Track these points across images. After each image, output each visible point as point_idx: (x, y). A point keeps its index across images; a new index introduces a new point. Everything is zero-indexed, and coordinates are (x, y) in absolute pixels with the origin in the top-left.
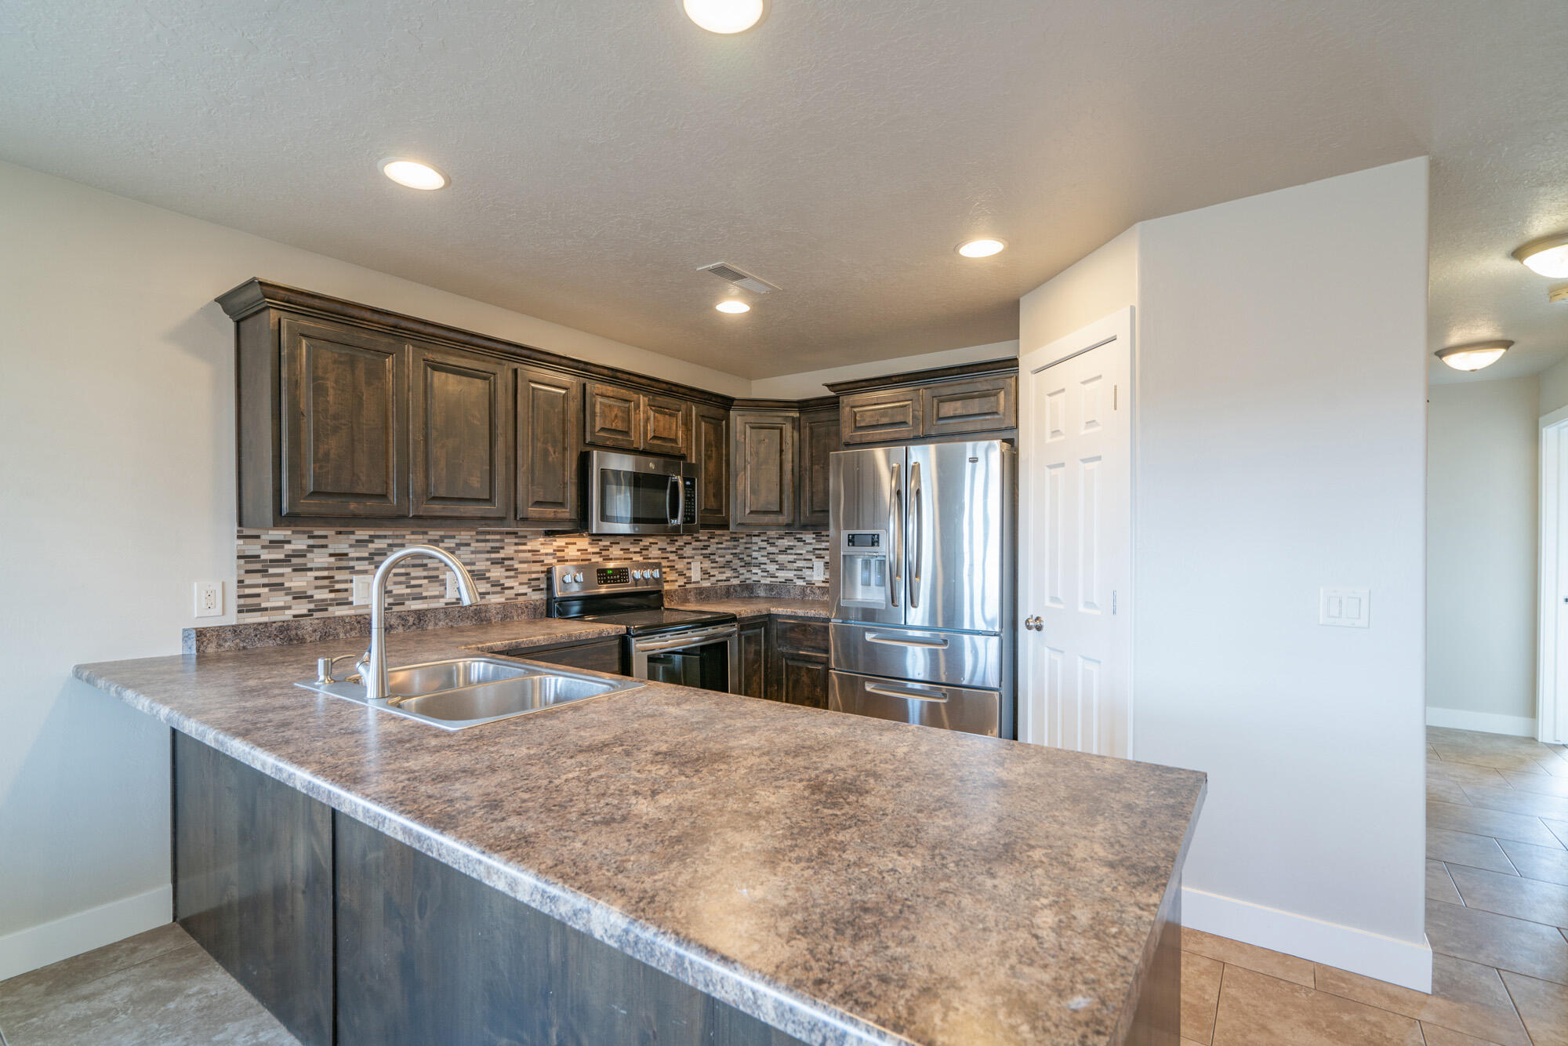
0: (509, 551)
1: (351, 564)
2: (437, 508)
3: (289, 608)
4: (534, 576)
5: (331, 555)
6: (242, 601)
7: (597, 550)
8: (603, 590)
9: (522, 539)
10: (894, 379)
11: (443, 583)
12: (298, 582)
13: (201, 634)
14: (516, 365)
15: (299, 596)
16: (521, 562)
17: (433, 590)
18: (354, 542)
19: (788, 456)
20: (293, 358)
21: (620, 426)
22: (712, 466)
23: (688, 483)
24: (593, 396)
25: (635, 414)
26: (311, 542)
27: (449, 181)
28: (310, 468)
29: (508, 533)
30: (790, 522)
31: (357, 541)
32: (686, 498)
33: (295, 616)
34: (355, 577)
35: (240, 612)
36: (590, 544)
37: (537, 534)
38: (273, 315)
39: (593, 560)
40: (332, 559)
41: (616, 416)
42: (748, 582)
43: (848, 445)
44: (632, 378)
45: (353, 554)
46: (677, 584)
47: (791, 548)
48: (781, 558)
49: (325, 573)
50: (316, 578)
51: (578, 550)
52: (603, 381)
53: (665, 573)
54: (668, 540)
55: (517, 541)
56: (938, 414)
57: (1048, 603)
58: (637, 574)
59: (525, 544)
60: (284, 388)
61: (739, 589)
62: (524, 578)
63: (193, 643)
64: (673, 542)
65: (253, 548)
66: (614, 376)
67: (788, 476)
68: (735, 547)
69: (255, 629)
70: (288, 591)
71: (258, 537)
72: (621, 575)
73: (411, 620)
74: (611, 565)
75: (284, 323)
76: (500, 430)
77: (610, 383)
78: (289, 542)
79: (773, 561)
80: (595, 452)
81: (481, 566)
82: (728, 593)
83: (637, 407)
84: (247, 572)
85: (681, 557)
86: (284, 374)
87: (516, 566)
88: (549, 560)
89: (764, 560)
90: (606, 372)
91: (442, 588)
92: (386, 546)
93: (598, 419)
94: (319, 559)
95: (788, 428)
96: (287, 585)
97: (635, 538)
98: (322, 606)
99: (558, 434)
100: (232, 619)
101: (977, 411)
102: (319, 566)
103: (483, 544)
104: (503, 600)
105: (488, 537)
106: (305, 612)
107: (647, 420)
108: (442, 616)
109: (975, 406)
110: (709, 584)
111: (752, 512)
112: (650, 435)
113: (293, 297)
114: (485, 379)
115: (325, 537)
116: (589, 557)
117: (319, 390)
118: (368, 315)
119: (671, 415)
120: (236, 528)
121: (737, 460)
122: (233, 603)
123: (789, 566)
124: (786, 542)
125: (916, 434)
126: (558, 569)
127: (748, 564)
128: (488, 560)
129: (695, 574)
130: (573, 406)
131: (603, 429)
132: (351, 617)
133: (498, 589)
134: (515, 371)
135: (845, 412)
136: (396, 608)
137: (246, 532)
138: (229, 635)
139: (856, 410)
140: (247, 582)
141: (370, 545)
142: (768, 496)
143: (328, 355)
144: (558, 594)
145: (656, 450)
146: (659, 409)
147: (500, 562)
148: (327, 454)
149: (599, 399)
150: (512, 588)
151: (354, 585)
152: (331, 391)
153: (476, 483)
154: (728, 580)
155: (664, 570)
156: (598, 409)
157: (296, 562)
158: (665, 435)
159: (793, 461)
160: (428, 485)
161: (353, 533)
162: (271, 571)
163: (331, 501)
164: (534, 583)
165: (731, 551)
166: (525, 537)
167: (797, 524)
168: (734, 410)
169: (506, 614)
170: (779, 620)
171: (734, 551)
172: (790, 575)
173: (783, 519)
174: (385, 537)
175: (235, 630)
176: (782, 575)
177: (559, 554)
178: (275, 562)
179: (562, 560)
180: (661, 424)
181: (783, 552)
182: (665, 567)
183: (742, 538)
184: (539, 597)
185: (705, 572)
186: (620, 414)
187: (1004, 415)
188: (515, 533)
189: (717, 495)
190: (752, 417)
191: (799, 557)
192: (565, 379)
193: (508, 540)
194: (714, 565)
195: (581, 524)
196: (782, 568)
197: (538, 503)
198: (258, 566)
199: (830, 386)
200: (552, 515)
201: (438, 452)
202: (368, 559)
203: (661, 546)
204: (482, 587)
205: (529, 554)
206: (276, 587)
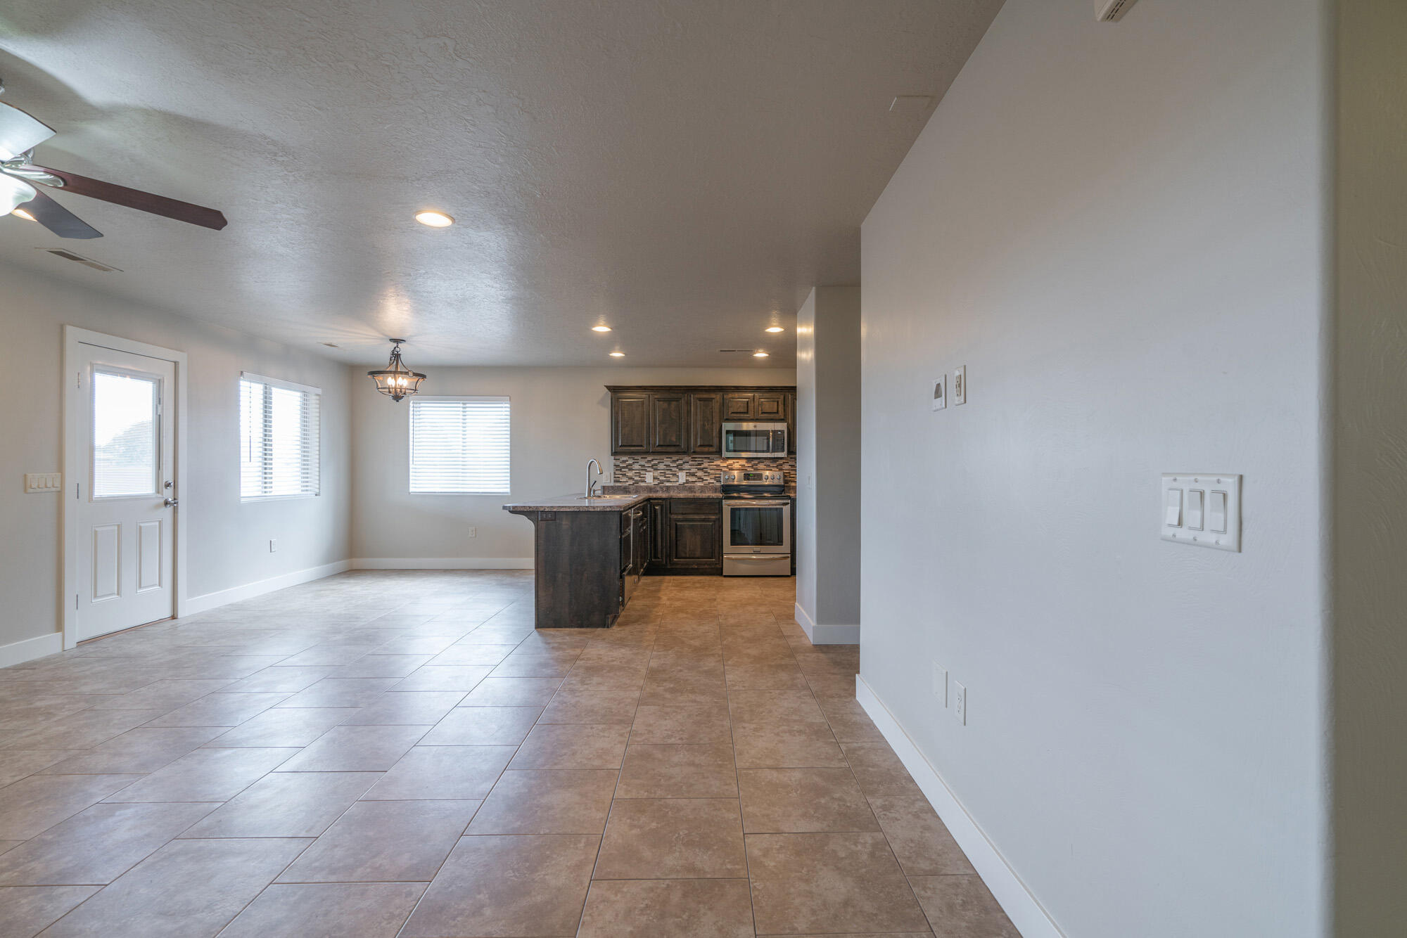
0: (706, 465)
1: (646, 468)
2: (651, 449)
3: (627, 482)
4: (716, 476)
7: (751, 465)
8: (745, 483)
11: (678, 477)
12: (630, 474)
13: (604, 487)
14: (690, 393)
15: (631, 478)
16: (711, 470)
17: (674, 479)
18: (646, 461)
21: (742, 410)
24: (726, 399)
25: (752, 403)
26: (634, 461)
28: (620, 438)
29: (706, 458)
31: (648, 461)
33: (629, 485)
34: (647, 473)
35: (614, 481)
36: (746, 462)
39: (748, 470)
40: (640, 467)
41: (739, 406)
45: (646, 465)
49: (639, 472)
50: (635, 473)
51: (740, 465)
55: (709, 461)
59: (714, 462)
62: (713, 476)
65: (618, 463)
66: (738, 389)
69: (618, 487)
70: (627, 477)
71: (619, 459)
72: (758, 477)
73: (664, 489)
75: (613, 395)
77: (738, 392)
78: (627, 461)
80: (724, 423)
81: (693, 471)
83: (753, 400)
84: (617, 470)
87: (708, 471)
92: (657, 463)
93: (730, 409)
94: (636, 466)
96: (627, 474)
98: (637, 482)
100: (612, 484)
102: (635, 469)
103: (694, 462)
104: (702, 485)
105: (696, 459)
107: (759, 405)
112: (760, 413)
114: (676, 402)
115: (638, 459)
117: (623, 414)
119: (774, 401)
120: (612, 456)
122: (613, 479)
128: (696, 468)
131: (733, 413)
132: (645, 486)
133: (701, 480)
134: (690, 396)
136: (661, 485)
137: (615, 458)
138: (611, 489)
140: (616, 473)
141: (652, 462)
145: (763, 418)
146: (765, 399)
147: (702, 469)
148: (625, 433)
150: (706, 480)
151: (646, 476)
152: (626, 414)
153: (674, 439)
156: (730, 404)
157: (629, 467)
158: (769, 411)
161: (646, 458)
162: (623, 470)
163: (626, 448)
164: (717, 479)
169: (702, 490)
174: (657, 459)
175: (613, 487)
177: (728, 467)
178: (624, 467)
180: (767, 406)
184: (719, 484)
186: (742, 405)
188: (709, 458)
193: (705, 460)
197: (701, 446)
198: (619, 468)
200: (707, 450)
201: (660, 429)
202: (652, 467)
203: (790, 463)
204: (694, 479)
205: (716, 466)
206: (624, 475)
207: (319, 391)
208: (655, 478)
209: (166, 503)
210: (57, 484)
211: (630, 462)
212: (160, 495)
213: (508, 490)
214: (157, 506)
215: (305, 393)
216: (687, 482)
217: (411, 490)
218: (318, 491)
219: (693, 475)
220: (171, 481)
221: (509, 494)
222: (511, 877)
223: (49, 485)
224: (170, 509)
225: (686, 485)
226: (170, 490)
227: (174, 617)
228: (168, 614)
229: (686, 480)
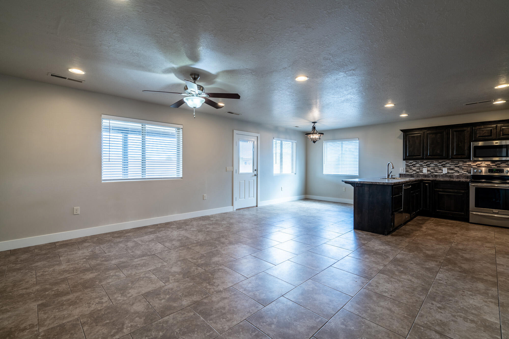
0: (461, 164)
1: (423, 166)
2: (430, 157)
3: (413, 172)
4: (469, 170)
5: (419, 165)
6: (406, 171)
11: (442, 170)
12: (414, 169)
13: (400, 174)
15: (414, 171)
16: (464, 167)
17: (440, 171)
18: (423, 163)
25: (494, 130)
26: (416, 163)
28: (408, 152)
29: (460, 161)
34: (423, 168)
36: (491, 163)
40: (420, 165)
41: (485, 132)
50: (417, 168)
51: (486, 165)
52: (479, 126)
55: (463, 162)
59: (466, 163)
62: (466, 170)
65: (408, 164)
69: (407, 175)
71: (408, 162)
72: (500, 171)
73: (434, 176)
77: (483, 125)
78: (413, 163)
80: (472, 143)
81: (452, 167)
83: (496, 128)
87: (463, 168)
91: (442, 171)
93: (478, 134)
94: (418, 165)
98: (418, 172)
100: (405, 173)
103: (453, 163)
104: (458, 174)
105: (454, 162)
106: (415, 173)
107: (501, 131)
112: (501, 135)
115: (418, 162)
117: (409, 142)
120: (404, 161)
128: (454, 166)
131: (479, 136)
132: (423, 174)
133: (457, 172)
136: (431, 174)
137: (406, 161)
138: (404, 175)
140: (407, 168)
141: (427, 163)
147: (458, 167)
148: (410, 150)
149: (478, 130)
150: (461, 172)
151: (423, 169)
152: (411, 142)
157: (414, 166)
161: (423, 161)
163: (411, 157)
164: (469, 172)
169: (458, 177)
174: (429, 162)
178: (411, 166)
179: (479, 167)
180: (507, 131)
184: (470, 174)
188: (463, 161)
192: (465, 128)
198: (408, 166)
201: (430, 148)
202: (427, 165)
204: (453, 172)
205: (468, 165)
206: (411, 169)
207: (296, 141)
208: (428, 171)
209: (255, 175)
210: (232, 170)
211: (414, 163)
212: (254, 173)
213: (358, 174)
214: (253, 176)
215: (292, 143)
216: (448, 173)
217: (324, 173)
218: (295, 173)
219: (452, 169)
220: (256, 169)
221: (358, 176)
222: (287, 318)
223: (231, 170)
224: (256, 177)
225: (447, 174)
226: (256, 171)
227: (257, 206)
228: (255, 205)
229: (448, 172)
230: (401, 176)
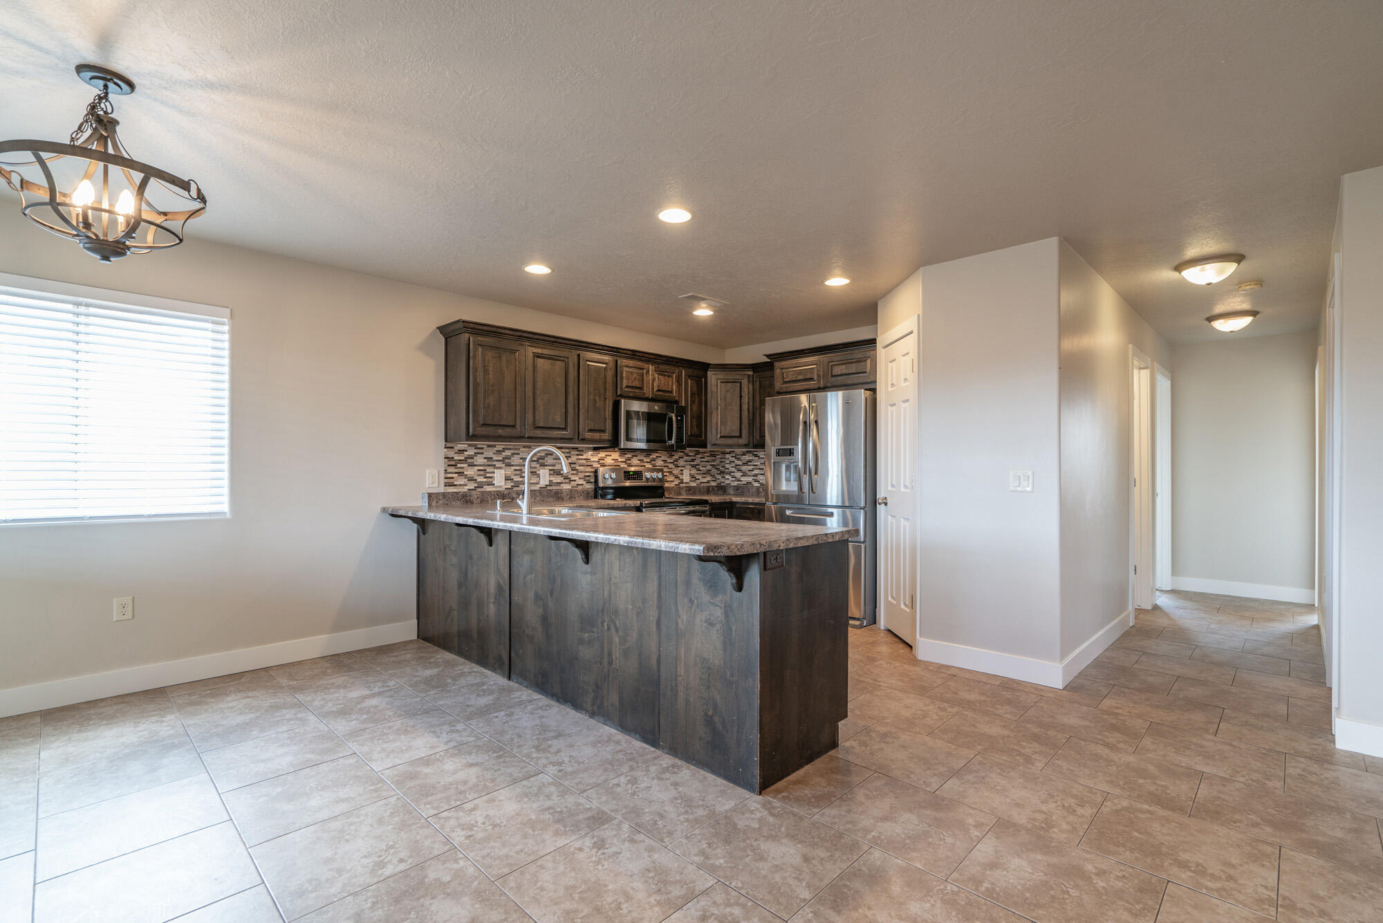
0: (574, 458)
1: (494, 463)
2: (539, 433)
3: (466, 485)
4: (587, 474)
5: (485, 458)
6: (446, 480)
7: (624, 460)
8: (628, 484)
9: (580, 451)
10: (806, 351)
11: (538, 476)
13: (430, 495)
14: (579, 352)
15: (471, 479)
16: (580, 466)
17: (533, 479)
18: (495, 452)
19: (745, 400)
20: (475, 356)
21: (637, 384)
22: (695, 407)
23: (679, 418)
24: (621, 367)
25: (647, 376)
26: (476, 451)
27: (553, 270)
28: (482, 412)
30: (746, 443)
31: (497, 451)
32: (677, 427)
33: (469, 490)
34: (496, 471)
35: (445, 486)
36: (619, 455)
37: (588, 449)
38: (467, 335)
39: (621, 466)
40: (485, 460)
41: (635, 379)
42: (722, 484)
43: (779, 393)
44: (645, 355)
45: (494, 458)
46: (674, 483)
47: (750, 461)
48: (744, 468)
49: (482, 468)
50: (478, 470)
51: (613, 459)
52: (627, 358)
53: (666, 476)
54: (668, 455)
55: (577, 453)
56: (831, 373)
57: (890, 488)
58: (648, 475)
59: (582, 455)
60: (471, 372)
61: (715, 488)
62: (582, 475)
63: (426, 499)
64: (671, 456)
65: (451, 454)
66: (634, 354)
67: (745, 414)
68: (714, 461)
69: (452, 495)
70: (466, 476)
71: (453, 448)
72: (638, 475)
74: (632, 469)
75: (471, 339)
76: (570, 390)
77: (632, 359)
78: (466, 451)
79: (739, 470)
80: (623, 400)
82: (709, 490)
83: (648, 372)
84: (449, 465)
85: (677, 466)
86: (471, 365)
87: (577, 468)
88: (596, 465)
89: (733, 469)
90: (629, 352)
91: (538, 479)
92: (510, 454)
93: (624, 380)
94: (480, 460)
95: (745, 382)
96: (465, 473)
97: (647, 452)
98: (480, 486)
99: (602, 391)
100: (442, 489)
101: (854, 371)
102: (480, 463)
104: (570, 487)
106: (473, 488)
107: (654, 379)
108: (538, 494)
109: (853, 368)
110: (695, 485)
111: (721, 437)
112: (655, 390)
113: (476, 327)
114: (563, 361)
115: (482, 448)
116: (619, 464)
117: (486, 372)
118: (507, 332)
119: (668, 376)
120: (444, 443)
121: (712, 403)
122: (443, 481)
123: (749, 473)
124: (747, 457)
125: (819, 386)
126: (601, 470)
127: (722, 472)
129: (686, 478)
130: (610, 374)
131: (627, 387)
132: (494, 492)
133: (568, 481)
134: (579, 355)
135: (777, 371)
136: (515, 489)
137: (449, 445)
138: (441, 497)
139: (784, 371)
140: (448, 471)
141: (503, 454)
142: (732, 427)
143: (490, 354)
144: (601, 485)
145: (660, 398)
146: (661, 373)
148: (489, 404)
149: (625, 369)
150: (575, 481)
151: (495, 475)
152: (491, 372)
153: (558, 419)
154: (708, 482)
155: (665, 474)
156: (624, 375)
157: (469, 461)
158: (665, 389)
159: (748, 404)
160: (534, 420)
161: (495, 446)
162: (459, 465)
163: (491, 429)
164: (587, 478)
165: (710, 463)
166: (583, 451)
167: (751, 444)
168: (711, 371)
169: (572, 495)
170: (737, 506)
171: (713, 463)
172: (750, 479)
173: (743, 441)
174: (510, 449)
175: (444, 495)
176: (745, 479)
177: (601, 462)
178: (460, 461)
179: (603, 465)
180: (662, 382)
181: (744, 464)
182: (666, 472)
183: (718, 455)
184: (590, 487)
185: (692, 476)
186: (637, 377)
187: (870, 373)
188: (576, 449)
189: (699, 426)
190: (722, 375)
191: (756, 467)
192: (606, 358)
193: (573, 452)
194: (699, 472)
195: (614, 444)
196: (744, 475)
197: (591, 430)
198: (453, 463)
199: (768, 356)
200: (598, 438)
201: (539, 402)
202: (503, 460)
203: (663, 458)
204: (557, 479)
205: (585, 461)
206: (461, 474)
208: (507, 479)
211: (471, 452)
213: (225, 508)
216: (550, 483)
219: (556, 473)
221: (228, 516)
225: (549, 488)
229: (550, 481)
230: (434, 504)
